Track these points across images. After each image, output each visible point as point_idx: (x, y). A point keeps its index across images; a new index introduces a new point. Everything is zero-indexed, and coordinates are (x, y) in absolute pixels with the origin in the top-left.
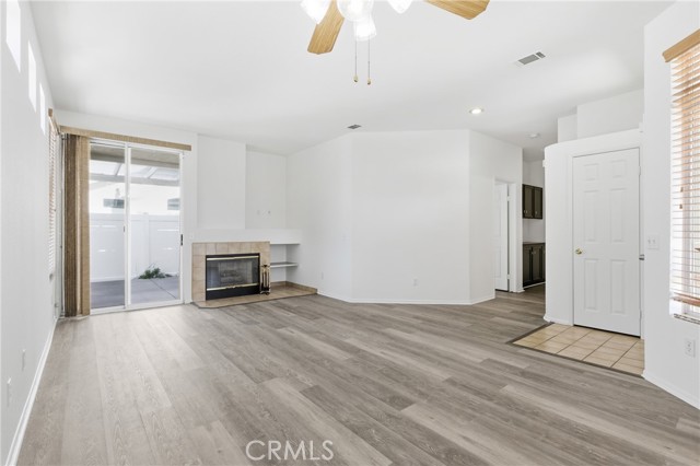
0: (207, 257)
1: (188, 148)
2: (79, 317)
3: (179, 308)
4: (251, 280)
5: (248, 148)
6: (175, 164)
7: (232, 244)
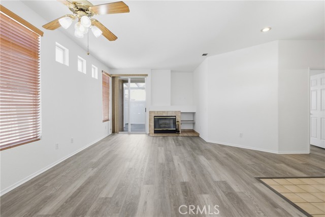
0: (155, 116)
1: (147, 75)
2: (116, 134)
3: (145, 135)
4: (172, 127)
5: (172, 71)
6: (143, 81)
7: (164, 112)
